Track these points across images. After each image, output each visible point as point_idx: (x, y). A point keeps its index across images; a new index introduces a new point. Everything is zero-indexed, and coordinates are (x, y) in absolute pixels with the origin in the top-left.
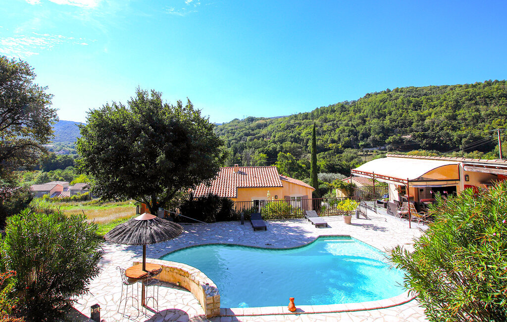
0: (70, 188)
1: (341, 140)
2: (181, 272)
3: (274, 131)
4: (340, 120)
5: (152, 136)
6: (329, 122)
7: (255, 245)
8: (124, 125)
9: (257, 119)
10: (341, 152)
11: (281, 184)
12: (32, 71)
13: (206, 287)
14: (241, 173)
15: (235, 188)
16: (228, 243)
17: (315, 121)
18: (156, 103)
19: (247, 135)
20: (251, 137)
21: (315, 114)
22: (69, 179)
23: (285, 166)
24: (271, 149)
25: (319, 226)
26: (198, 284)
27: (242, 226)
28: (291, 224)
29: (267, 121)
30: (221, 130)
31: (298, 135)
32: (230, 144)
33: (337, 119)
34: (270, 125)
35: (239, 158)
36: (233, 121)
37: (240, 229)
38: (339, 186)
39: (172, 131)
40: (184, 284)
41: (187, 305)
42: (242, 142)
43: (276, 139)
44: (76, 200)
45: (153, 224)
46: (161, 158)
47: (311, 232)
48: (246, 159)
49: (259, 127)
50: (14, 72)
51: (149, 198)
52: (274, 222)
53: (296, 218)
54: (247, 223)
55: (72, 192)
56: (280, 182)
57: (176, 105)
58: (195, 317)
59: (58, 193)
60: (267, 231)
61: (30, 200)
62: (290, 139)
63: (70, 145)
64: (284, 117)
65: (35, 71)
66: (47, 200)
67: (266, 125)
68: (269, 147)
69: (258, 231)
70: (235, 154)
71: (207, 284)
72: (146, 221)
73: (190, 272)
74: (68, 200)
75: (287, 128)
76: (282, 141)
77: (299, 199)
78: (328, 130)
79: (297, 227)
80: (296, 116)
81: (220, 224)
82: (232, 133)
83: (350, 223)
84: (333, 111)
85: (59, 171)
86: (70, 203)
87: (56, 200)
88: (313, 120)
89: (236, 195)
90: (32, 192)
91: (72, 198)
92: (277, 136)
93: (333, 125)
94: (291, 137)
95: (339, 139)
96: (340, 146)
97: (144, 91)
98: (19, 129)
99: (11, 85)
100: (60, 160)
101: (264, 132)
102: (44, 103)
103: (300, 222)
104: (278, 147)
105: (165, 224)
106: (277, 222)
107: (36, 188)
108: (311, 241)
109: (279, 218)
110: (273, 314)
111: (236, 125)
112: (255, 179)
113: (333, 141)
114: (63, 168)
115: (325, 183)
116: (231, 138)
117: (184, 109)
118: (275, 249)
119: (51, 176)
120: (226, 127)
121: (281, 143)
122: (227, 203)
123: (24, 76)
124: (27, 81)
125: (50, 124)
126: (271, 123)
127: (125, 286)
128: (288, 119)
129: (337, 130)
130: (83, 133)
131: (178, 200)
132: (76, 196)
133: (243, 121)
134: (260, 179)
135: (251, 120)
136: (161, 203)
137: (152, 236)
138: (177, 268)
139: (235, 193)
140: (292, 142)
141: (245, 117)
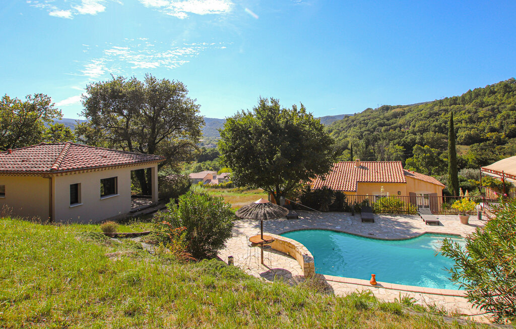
0: (218, 177)
1: (505, 128)
2: (290, 245)
3: (413, 120)
4: (503, 103)
5: (271, 137)
6: (487, 106)
7: (358, 234)
8: (250, 129)
9: (394, 108)
10: (504, 143)
11: (404, 179)
12: (185, 88)
13: (305, 257)
14: (363, 167)
15: (355, 182)
16: (335, 229)
17: (466, 106)
18: (274, 110)
19: (381, 125)
20: (386, 127)
21: (467, 98)
22: (216, 169)
23: (423, 160)
24: (409, 140)
25: (430, 223)
26: (301, 254)
27: (352, 217)
28: (401, 219)
29: (405, 109)
30: (353, 121)
31: (444, 124)
32: (362, 136)
33: (498, 102)
34: (409, 114)
35: (372, 151)
36: (365, 111)
37: (350, 220)
38: (488, 184)
39: (287, 133)
40: (292, 254)
41: (293, 268)
42: (375, 133)
43: (416, 129)
44: (222, 187)
45: (266, 206)
46: (277, 157)
47: (418, 229)
48: (379, 152)
49: (395, 116)
50: (174, 91)
51: (274, 189)
52: (384, 216)
53: (409, 213)
54: (357, 215)
55: (220, 180)
56: (404, 178)
57: (291, 109)
58: (296, 276)
59: (209, 181)
60: (374, 224)
61: (190, 185)
62: (433, 128)
63: (216, 140)
64: (426, 104)
65: (187, 88)
66: (201, 186)
67: (403, 114)
68: (406, 138)
69: (365, 223)
70: (367, 147)
71: (307, 255)
72: (262, 204)
73: (296, 245)
74: (216, 187)
75: (430, 116)
76: (423, 130)
77: (426, 196)
78: (485, 117)
79: (406, 223)
80: (441, 102)
81: (332, 214)
82: (364, 124)
83: (467, 224)
84: (493, 93)
85: (208, 162)
86: (218, 190)
87: (208, 187)
88: (464, 104)
89: (356, 189)
90: (191, 179)
91: (220, 185)
92: (417, 125)
93: (493, 110)
94: (435, 126)
95: (502, 127)
96: (503, 135)
97: (265, 98)
98: (180, 132)
99: (173, 100)
100: (209, 152)
101: (401, 121)
102: (194, 111)
103: (412, 218)
104: (418, 137)
105: (275, 207)
106: (387, 217)
107: (193, 176)
108: (417, 236)
109: (391, 213)
110: (356, 284)
111: (368, 116)
112: (376, 174)
113: (493, 130)
114: (212, 160)
115: (469, 180)
116: (363, 130)
117: (299, 112)
118: (376, 239)
119: (204, 166)
120: (358, 118)
121: (422, 134)
122: (340, 195)
123: (181, 92)
124: (183, 96)
125: (200, 128)
126: (410, 111)
127: (250, 248)
128: (431, 105)
129: (499, 116)
130: (222, 136)
131: (298, 191)
132: (223, 184)
133: (376, 110)
134: (381, 175)
135: (386, 108)
136: (283, 192)
137: (265, 214)
138: (287, 242)
139: (355, 187)
140: (435, 133)
141: (380, 106)
